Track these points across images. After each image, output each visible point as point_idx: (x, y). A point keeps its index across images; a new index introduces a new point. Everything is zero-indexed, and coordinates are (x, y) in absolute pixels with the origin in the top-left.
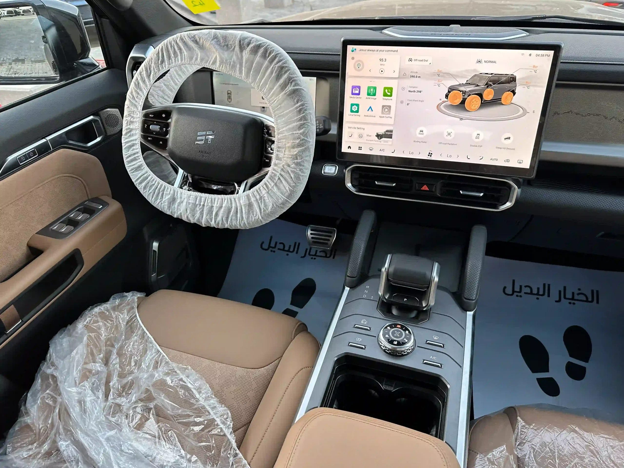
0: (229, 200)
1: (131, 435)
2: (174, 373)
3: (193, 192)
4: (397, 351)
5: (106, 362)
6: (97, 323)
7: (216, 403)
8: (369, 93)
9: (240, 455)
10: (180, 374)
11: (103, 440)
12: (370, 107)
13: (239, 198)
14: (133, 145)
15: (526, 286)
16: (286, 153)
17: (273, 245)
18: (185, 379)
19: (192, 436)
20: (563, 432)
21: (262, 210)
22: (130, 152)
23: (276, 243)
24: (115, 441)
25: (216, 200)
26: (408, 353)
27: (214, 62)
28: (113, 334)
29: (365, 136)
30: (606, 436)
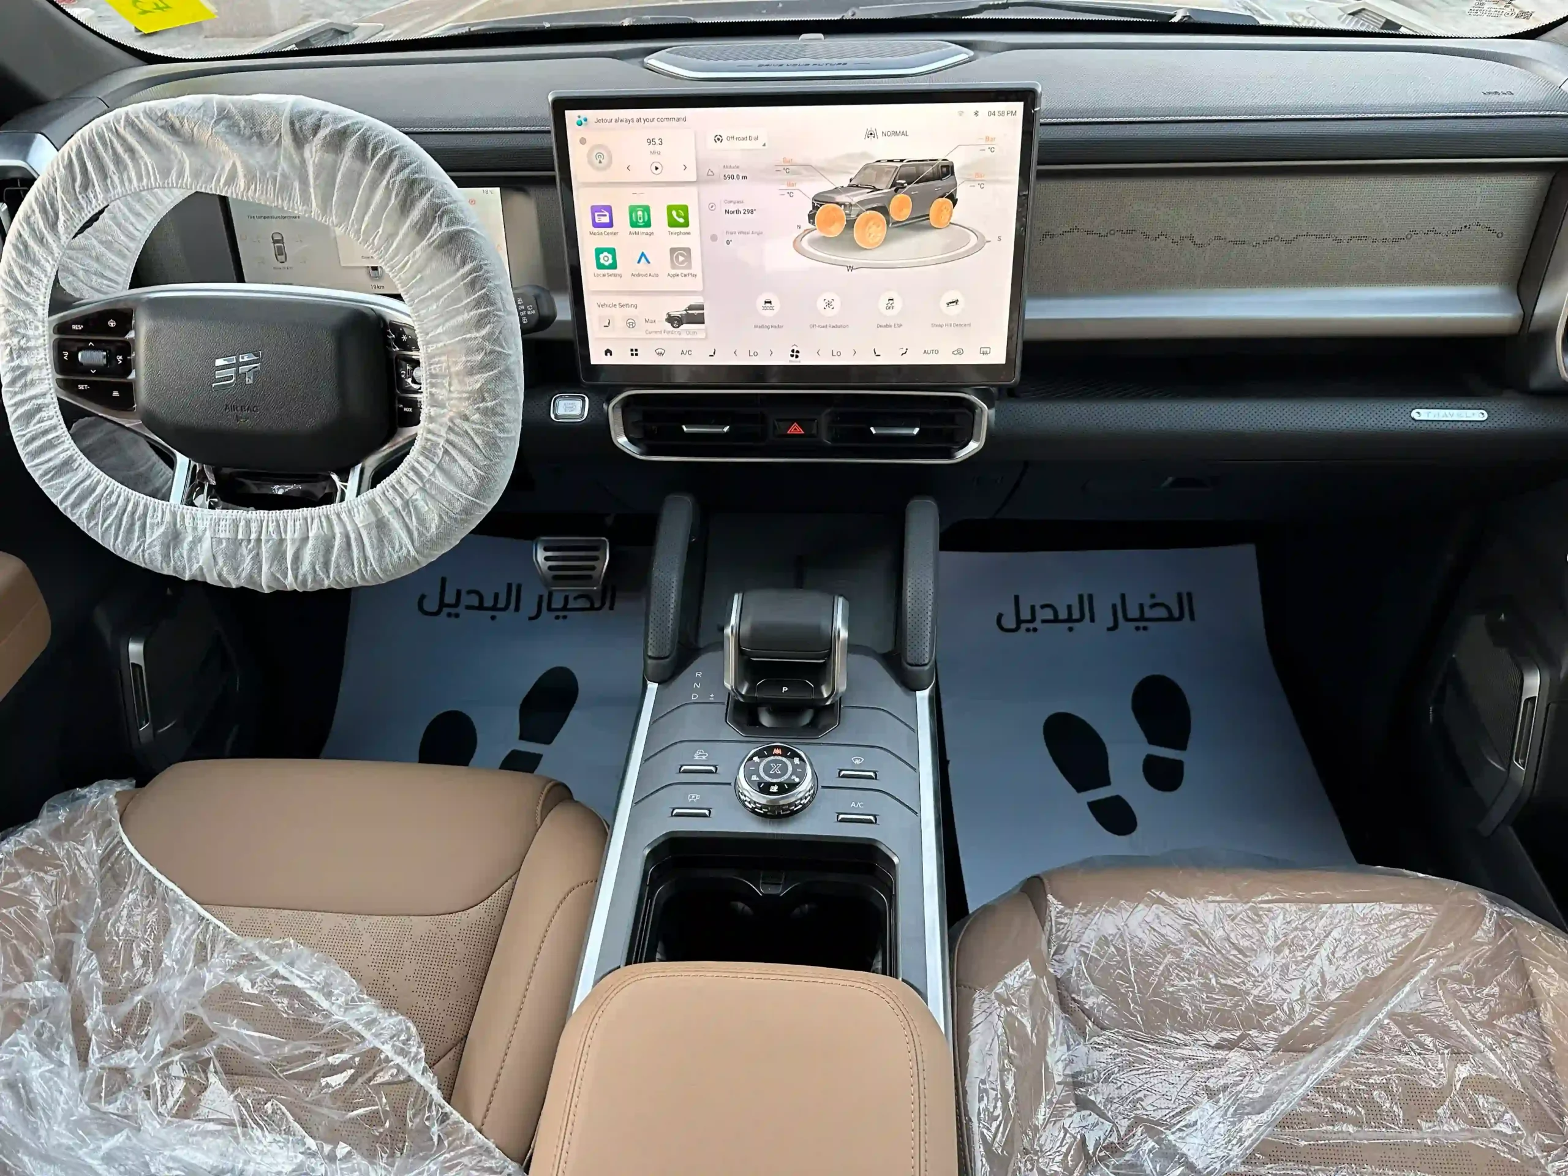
0: (323, 519)
1: (172, 1135)
2: (254, 963)
3: (225, 511)
4: (780, 807)
5: (63, 971)
6: (16, 881)
7: (375, 1010)
8: (634, 220)
9: (456, 1115)
10: (271, 962)
11: (95, 1163)
12: (643, 254)
13: (349, 511)
14: (39, 409)
15: (1043, 607)
16: (452, 389)
17: (450, 598)
18: (282, 972)
19: (328, 1101)
20: (1138, 909)
21: (416, 534)
22: (31, 428)
23: (459, 593)
24: (127, 1158)
25: (290, 523)
26: (804, 806)
27: (232, 178)
28: (68, 900)
29: (640, 322)
30: (1218, 898)
